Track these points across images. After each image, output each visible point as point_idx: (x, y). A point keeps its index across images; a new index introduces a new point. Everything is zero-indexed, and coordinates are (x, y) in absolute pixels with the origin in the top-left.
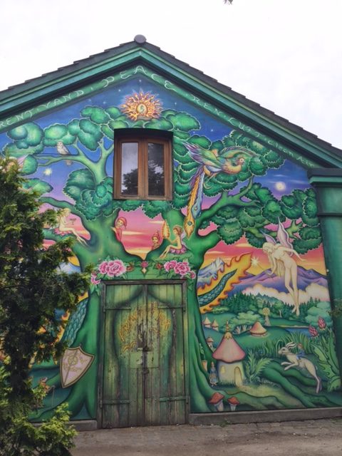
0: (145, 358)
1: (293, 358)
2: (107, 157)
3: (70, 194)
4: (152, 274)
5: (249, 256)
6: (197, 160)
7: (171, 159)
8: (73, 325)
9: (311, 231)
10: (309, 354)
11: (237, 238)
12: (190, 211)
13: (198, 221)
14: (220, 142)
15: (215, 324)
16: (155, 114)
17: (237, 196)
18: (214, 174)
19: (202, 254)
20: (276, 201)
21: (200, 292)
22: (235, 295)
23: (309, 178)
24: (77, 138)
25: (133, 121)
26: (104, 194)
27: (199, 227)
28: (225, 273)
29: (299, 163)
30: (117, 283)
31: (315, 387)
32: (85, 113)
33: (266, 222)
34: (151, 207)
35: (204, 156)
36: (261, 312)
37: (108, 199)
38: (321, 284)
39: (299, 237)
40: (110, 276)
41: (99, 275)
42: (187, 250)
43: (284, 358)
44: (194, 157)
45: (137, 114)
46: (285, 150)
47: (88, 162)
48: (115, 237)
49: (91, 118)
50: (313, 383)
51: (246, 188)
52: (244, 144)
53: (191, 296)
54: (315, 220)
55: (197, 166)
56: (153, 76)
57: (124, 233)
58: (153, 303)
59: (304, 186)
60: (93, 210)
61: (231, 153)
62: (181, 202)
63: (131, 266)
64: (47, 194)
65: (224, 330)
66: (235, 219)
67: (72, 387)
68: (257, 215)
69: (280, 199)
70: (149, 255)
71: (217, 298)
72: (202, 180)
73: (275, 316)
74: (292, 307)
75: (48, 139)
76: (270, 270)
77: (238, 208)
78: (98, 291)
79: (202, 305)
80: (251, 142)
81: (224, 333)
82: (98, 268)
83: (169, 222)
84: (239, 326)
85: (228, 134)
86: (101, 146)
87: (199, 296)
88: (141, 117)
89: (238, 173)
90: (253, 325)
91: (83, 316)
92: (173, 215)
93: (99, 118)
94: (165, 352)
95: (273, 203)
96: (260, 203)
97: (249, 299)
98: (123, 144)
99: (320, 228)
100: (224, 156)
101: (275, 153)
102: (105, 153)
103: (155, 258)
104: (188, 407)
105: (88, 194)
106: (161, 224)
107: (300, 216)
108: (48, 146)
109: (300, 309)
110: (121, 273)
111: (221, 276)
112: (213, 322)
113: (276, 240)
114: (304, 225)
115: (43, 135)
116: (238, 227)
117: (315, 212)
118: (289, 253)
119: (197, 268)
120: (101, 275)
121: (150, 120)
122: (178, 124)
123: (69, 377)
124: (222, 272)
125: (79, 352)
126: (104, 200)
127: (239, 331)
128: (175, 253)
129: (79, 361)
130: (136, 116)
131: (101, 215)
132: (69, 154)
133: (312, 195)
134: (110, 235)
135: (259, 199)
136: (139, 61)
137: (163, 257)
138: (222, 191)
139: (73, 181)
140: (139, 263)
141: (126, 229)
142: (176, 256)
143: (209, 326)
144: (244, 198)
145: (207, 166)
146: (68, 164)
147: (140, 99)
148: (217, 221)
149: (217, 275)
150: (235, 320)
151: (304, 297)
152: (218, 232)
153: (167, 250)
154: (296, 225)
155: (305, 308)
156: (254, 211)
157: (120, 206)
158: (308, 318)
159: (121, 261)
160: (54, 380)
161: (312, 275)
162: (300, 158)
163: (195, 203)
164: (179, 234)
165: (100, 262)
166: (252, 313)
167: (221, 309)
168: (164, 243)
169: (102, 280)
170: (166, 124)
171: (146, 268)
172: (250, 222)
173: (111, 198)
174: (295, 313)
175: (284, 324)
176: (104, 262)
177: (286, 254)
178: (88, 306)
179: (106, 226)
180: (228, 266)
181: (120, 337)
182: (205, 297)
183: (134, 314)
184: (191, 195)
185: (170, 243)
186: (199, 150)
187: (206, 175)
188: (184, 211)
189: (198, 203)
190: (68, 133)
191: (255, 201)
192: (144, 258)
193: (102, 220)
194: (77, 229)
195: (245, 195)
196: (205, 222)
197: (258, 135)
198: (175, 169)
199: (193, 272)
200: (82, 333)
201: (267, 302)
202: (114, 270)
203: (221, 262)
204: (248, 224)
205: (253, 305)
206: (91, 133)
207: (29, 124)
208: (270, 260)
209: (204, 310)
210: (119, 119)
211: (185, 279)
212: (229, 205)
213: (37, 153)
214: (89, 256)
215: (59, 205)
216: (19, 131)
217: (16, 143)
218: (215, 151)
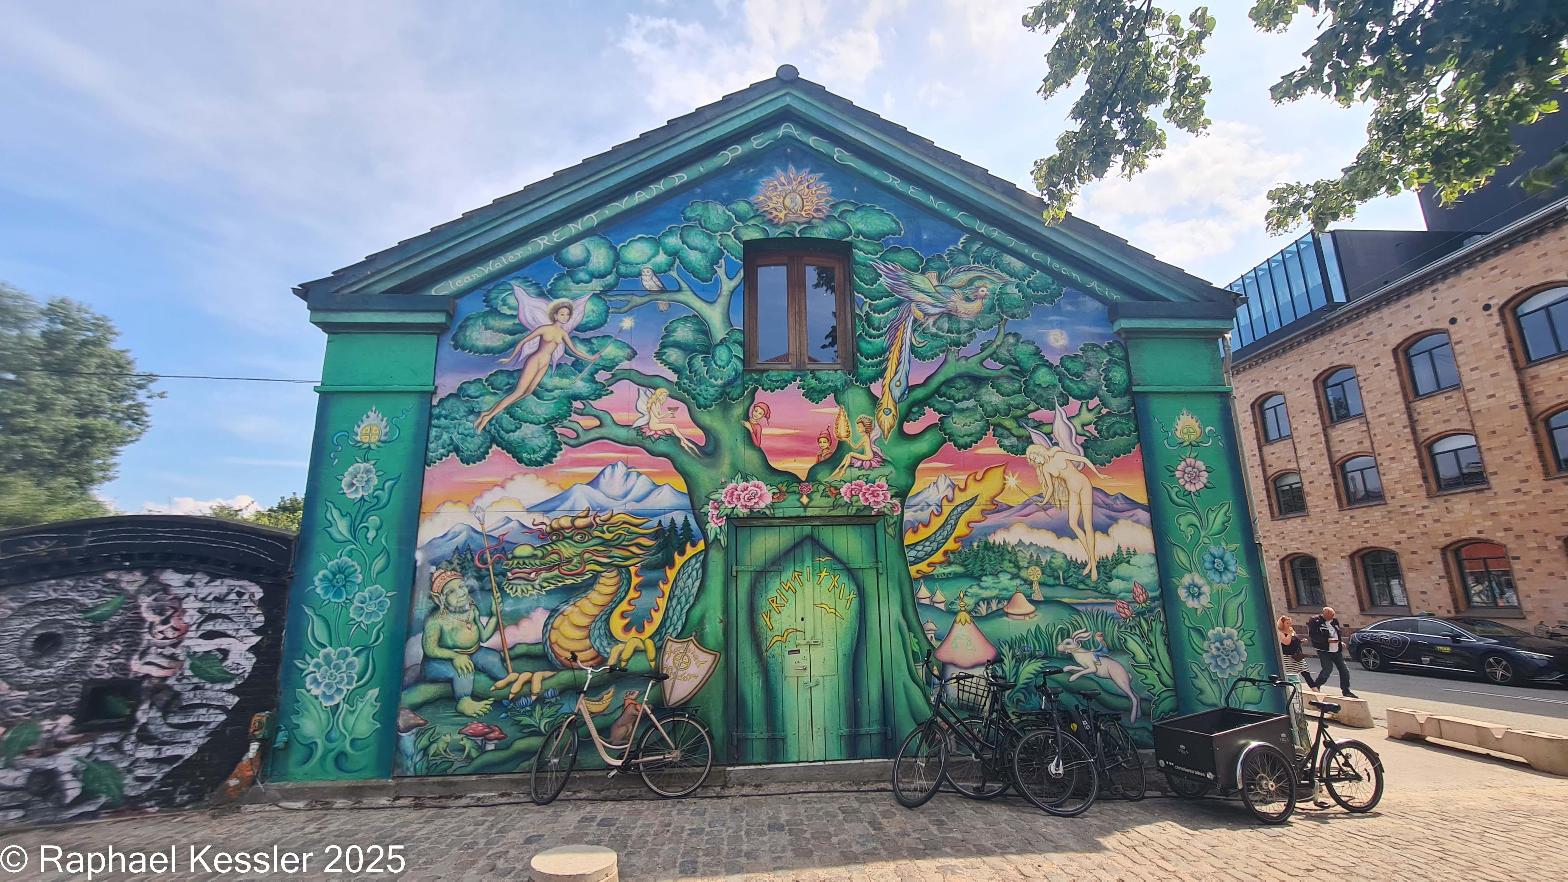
0: (810, 659)
1: (1086, 659)
2: (732, 292)
3: (667, 364)
4: (819, 504)
5: (1002, 468)
6: (899, 293)
7: (848, 292)
8: (679, 599)
9: (1118, 422)
10: (1115, 649)
11: (978, 437)
12: (887, 388)
13: (903, 406)
14: (940, 257)
15: (939, 597)
16: (817, 210)
17: (976, 359)
18: (931, 321)
19: (912, 469)
20: (1050, 366)
21: (909, 539)
22: (975, 544)
23: (1112, 323)
24: (678, 261)
25: (776, 225)
26: (727, 361)
27: (905, 418)
28: (957, 502)
29: (1092, 294)
30: (755, 523)
31: (1129, 710)
32: (690, 213)
33: (1032, 407)
34: (814, 383)
35: (911, 285)
36: (1023, 574)
37: (735, 370)
38: (1137, 522)
39: (1095, 433)
40: (742, 511)
41: (723, 507)
42: (884, 461)
43: (1070, 658)
44: (892, 287)
45: (784, 212)
46: (1065, 270)
47: (698, 304)
48: (750, 439)
49: (702, 225)
50: (1123, 702)
51: (991, 342)
52: (986, 261)
53: (893, 546)
54: (1126, 401)
55: (898, 303)
56: (812, 140)
57: (765, 431)
58: (822, 560)
59: (1103, 337)
60: (709, 391)
61: (962, 278)
62: (869, 372)
63: (781, 491)
64: (625, 364)
65: (956, 607)
66: (971, 403)
67: (683, 706)
68: (1015, 393)
69: (1056, 361)
70: (812, 472)
71: (941, 551)
72: (909, 330)
73: (1051, 581)
74: (1084, 565)
75: (625, 263)
76: (1040, 496)
77: (978, 381)
78: (721, 537)
79: (914, 563)
80: (999, 256)
81: (955, 613)
82: (721, 496)
83: (848, 409)
84: (983, 600)
85: (956, 243)
86: (721, 272)
87: (908, 546)
88: (791, 217)
89: (977, 315)
90: (1009, 600)
91: (697, 583)
92: (856, 397)
93: (716, 221)
94: (847, 646)
95: (1044, 370)
96: (1020, 371)
97: (1001, 551)
98: (759, 269)
99: (1134, 416)
100: (949, 283)
101: (1045, 275)
102: (728, 285)
103: (825, 477)
105: (698, 362)
106: (834, 414)
107: (1095, 393)
108: (625, 276)
109: (1098, 567)
110: (762, 505)
111: (947, 509)
112: (933, 594)
113: (1051, 440)
114: (1104, 411)
115: (617, 258)
116: (978, 417)
117: (1123, 386)
118: (1077, 465)
119: (902, 494)
120: (727, 508)
121: (809, 222)
122: (861, 227)
124: (950, 501)
125: (692, 646)
126: (728, 372)
127: (983, 609)
128: (860, 468)
129: (693, 662)
130: (782, 215)
131: (723, 400)
132: (663, 290)
133: (1118, 353)
134: (740, 437)
135: (1017, 364)
136: (785, 115)
137: (838, 475)
138: (946, 350)
139: (671, 339)
140: (795, 487)
141: (769, 425)
142: (863, 472)
143: (927, 601)
144: (990, 362)
145: (918, 304)
146: (663, 306)
147: (789, 183)
148: (938, 406)
149: (941, 507)
150: (975, 590)
151: (1105, 546)
152: (940, 426)
153: (846, 461)
154: (1090, 411)
155: (1107, 567)
156: (1007, 386)
157: (757, 381)
158: (1116, 585)
159: (761, 483)
161: (1120, 504)
162: (1094, 284)
163: (896, 373)
164: (868, 431)
165: (723, 485)
166: (1009, 576)
167: (949, 570)
168: (840, 449)
169: (729, 518)
170: (839, 227)
171: (808, 496)
172: (1002, 407)
173: (740, 367)
174: (1089, 576)
175: (1067, 596)
176: (731, 486)
177: (1071, 465)
178: (704, 565)
179: (733, 420)
180: (961, 490)
181: (762, 621)
182: (920, 548)
183: (789, 578)
184: (887, 359)
185: (850, 450)
186: (902, 274)
187: (915, 321)
188: (875, 388)
189: (901, 374)
190: (661, 252)
191: (1012, 367)
192: (803, 477)
193: (726, 408)
194: (680, 426)
195: (991, 356)
196: (915, 409)
197: (1012, 242)
198: (858, 311)
199: (896, 501)
200: (696, 613)
201: (1035, 556)
202: (750, 499)
203: (948, 482)
204: (997, 411)
205: (1010, 562)
206: (703, 251)
207: (593, 238)
208: (1041, 479)
209: (918, 572)
210: (751, 223)
211: (881, 515)
212: (960, 376)
213: (606, 291)
214: (704, 476)
215: (648, 383)
216: (575, 252)
217: (570, 274)
218: (933, 275)
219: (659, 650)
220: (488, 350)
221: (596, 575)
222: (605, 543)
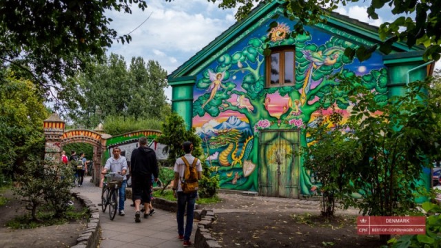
0: (279, 168)
2: (261, 66)
3: (244, 88)
4: (283, 127)
6: (309, 60)
7: (294, 62)
8: (247, 151)
9: (381, 97)
13: (309, 96)
14: (323, 46)
18: (319, 67)
19: (310, 115)
21: (308, 136)
23: (383, 61)
24: (247, 58)
25: (274, 43)
26: (259, 86)
27: (309, 99)
30: (266, 131)
32: (250, 43)
34: (282, 90)
35: (313, 56)
37: (261, 89)
40: (263, 128)
42: (302, 113)
44: (307, 58)
46: (368, 44)
48: (265, 108)
49: (253, 45)
51: (338, 73)
52: (339, 44)
53: (303, 138)
54: (385, 89)
55: (309, 63)
57: (269, 105)
58: (283, 141)
59: (379, 67)
60: (254, 95)
61: (330, 52)
62: (298, 86)
63: (273, 122)
64: (234, 89)
67: (248, 177)
70: (281, 117)
75: (234, 60)
77: (333, 86)
78: (257, 135)
79: (308, 143)
80: (344, 42)
82: (257, 124)
83: (292, 98)
85: (329, 40)
86: (258, 60)
87: (307, 138)
88: (278, 39)
89: (334, 64)
91: (251, 147)
92: (294, 94)
93: (257, 44)
94: (289, 165)
99: (387, 94)
100: (325, 54)
102: (260, 63)
103: (284, 118)
104: (300, 191)
105: (252, 87)
106: (288, 100)
107: (374, 87)
108: (234, 64)
110: (268, 126)
114: (377, 93)
115: (232, 59)
117: (385, 84)
119: (306, 122)
120: (259, 127)
121: (283, 40)
122: (299, 39)
123: (247, 172)
125: (250, 162)
126: (259, 89)
129: (250, 166)
130: (275, 39)
131: (258, 98)
132: (243, 67)
133: (385, 72)
134: (262, 107)
136: (277, 5)
137: (289, 117)
138: (323, 77)
139: (245, 81)
140: (276, 121)
142: (295, 116)
144: (337, 80)
145: (315, 62)
146: (243, 72)
147: (277, 29)
148: (319, 95)
152: (319, 101)
153: (291, 113)
157: (267, 91)
159: (268, 120)
160: (241, 173)
164: (297, 104)
165: (258, 121)
168: (290, 109)
169: (259, 130)
170: (291, 41)
171: (280, 123)
173: (263, 88)
176: (260, 121)
178: (253, 142)
179: (261, 103)
181: (267, 157)
183: (274, 146)
184: (304, 82)
185: (292, 110)
186: (310, 53)
188: (300, 91)
189: (308, 86)
190: (242, 56)
192: (279, 118)
193: (259, 100)
194: (248, 105)
196: (312, 97)
197: (350, 36)
198: (296, 67)
199: (304, 125)
200: (251, 154)
202: (265, 125)
204: (338, 96)
206: (253, 54)
207: (226, 54)
209: (309, 145)
211: (300, 129)
212: (327, 85)
213: (229, 69)
214: (253, 118)
215: (240, 94)
216: (222, 59)
217: (221, 65)
218: (320, 52)
219: (243, 163)
220: (203, 88)
221: (229, 144)
222: (230, 136)
